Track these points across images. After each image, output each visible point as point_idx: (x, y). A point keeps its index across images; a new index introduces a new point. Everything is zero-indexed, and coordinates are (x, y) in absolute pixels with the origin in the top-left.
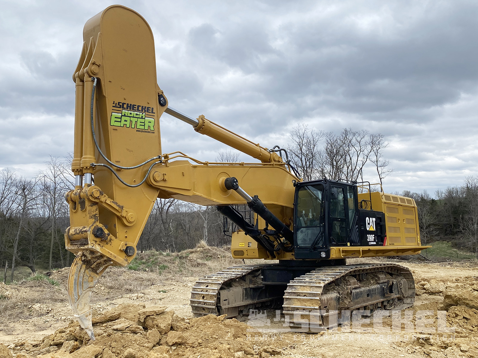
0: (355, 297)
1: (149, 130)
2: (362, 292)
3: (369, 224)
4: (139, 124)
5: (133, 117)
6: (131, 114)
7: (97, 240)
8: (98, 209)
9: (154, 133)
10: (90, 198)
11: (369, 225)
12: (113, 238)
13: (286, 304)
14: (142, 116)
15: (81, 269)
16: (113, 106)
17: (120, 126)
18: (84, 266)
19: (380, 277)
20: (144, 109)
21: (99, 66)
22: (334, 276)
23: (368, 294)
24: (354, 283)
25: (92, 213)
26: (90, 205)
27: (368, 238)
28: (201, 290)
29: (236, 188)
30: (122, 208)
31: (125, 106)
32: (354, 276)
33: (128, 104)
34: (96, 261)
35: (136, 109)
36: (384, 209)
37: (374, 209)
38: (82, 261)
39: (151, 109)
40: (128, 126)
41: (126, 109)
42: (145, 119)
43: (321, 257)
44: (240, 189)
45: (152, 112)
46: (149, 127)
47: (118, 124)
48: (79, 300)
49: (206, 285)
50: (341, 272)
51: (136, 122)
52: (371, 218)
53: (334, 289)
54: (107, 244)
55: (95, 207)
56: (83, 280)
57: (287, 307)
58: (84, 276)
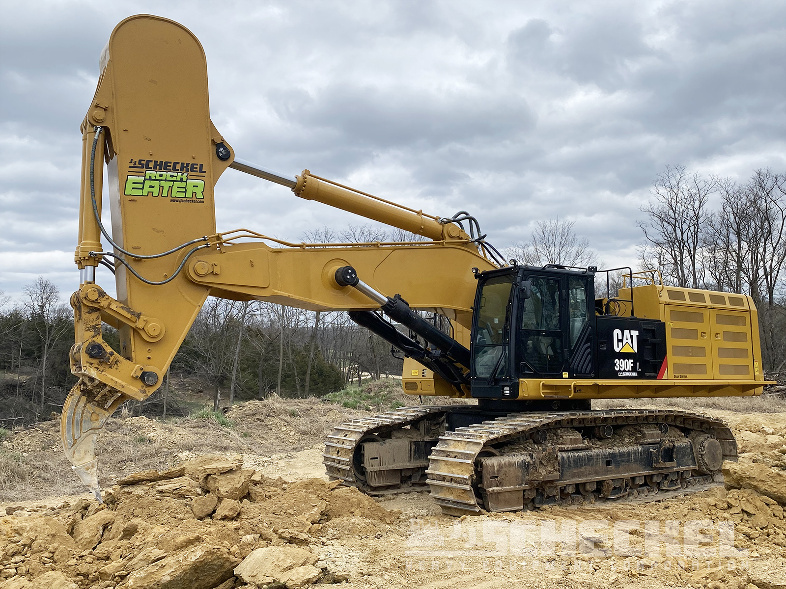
0: (572, 465)
1: (194, 199)
2: (591, 456)
3: (621, 341)
4: (175, 189)
5: (166, 180)
6: (161, 176)
7: (95, 361)
8: (100, 318)
9: (203, 202)
10: (85, 301)
11: (620, 344)
12: (121, 358)
13: (432, 469)
14: (182, 179)
15: (78, 401)
16: (130, 167)
17: (142, 195)
18: (84, 399)
19: (646, 432)
20: (185, 167)
21: (105, 110)
22: (512, 427)
23: (607, 461)
24: (576, 441)
25: (89, 323)
26: (87, 311)
27: (617, 364)
28: (337, 441)
29: (355, 284)
30: (139, 315)
31: (151, 165)
32: (578, 429)
33: (156, 162)
34: (100, 391)
35: (171, 168)
36: (663, 315)
37: (638, 315)
38: (81, 391)
39: (198, 167)
40: (156, 194)
41: (152, 170)
42: (186, 182)
43: (503, 394)
44: (361, 285)
45: (201, 171)
46: (194, 194)
47: (139, 192)
48: (75, 445)
49: (344, 433)
50: (535, 421)
51: (170, 188)
52: (626, 332)
53: (525, 449)
54: (111, 367)
55: (95, 315)
56: (82, 417)
57: (432, 474)
58: (83, 413)
